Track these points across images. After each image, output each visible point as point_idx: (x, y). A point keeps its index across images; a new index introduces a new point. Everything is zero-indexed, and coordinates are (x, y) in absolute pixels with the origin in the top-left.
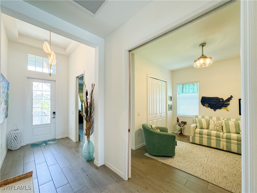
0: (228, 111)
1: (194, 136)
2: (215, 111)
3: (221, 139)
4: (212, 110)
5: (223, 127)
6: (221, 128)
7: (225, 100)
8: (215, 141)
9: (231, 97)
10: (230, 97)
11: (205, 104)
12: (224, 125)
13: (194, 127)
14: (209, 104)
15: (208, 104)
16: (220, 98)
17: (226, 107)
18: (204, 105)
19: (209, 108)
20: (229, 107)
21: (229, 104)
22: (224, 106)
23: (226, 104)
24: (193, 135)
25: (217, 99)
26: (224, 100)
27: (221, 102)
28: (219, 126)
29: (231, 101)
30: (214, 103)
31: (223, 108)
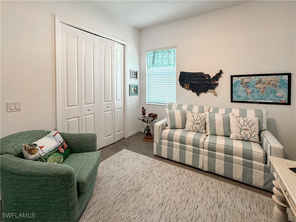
0: (216, 95)
1: (160, 143)
2: (198, 95)
3: (201, 149)
4: (195, 94)
5: (207, 125)
6: (203, 127)
7: (212, 77)
8: (192, 153)
9: (221, 72)
10: (219, 72)
11: (185, 85)
12: (207, 120)
13: (160, 127)
14: (191, 84)
15: (189, 84)
16: (205, 74)
17: (213, 89)
18: (183, 86)
19: (191, 91)
20: (217, 89)
21: (217, 84)
22: (211, 87)
23: (213, 85)
24: (158, 142)
25: (201, 76)
26: (210, 77)
27: (206, 80)
28: (200, 123)
29: (220, 79)
30: (198, 83)
31: (209, 90)
